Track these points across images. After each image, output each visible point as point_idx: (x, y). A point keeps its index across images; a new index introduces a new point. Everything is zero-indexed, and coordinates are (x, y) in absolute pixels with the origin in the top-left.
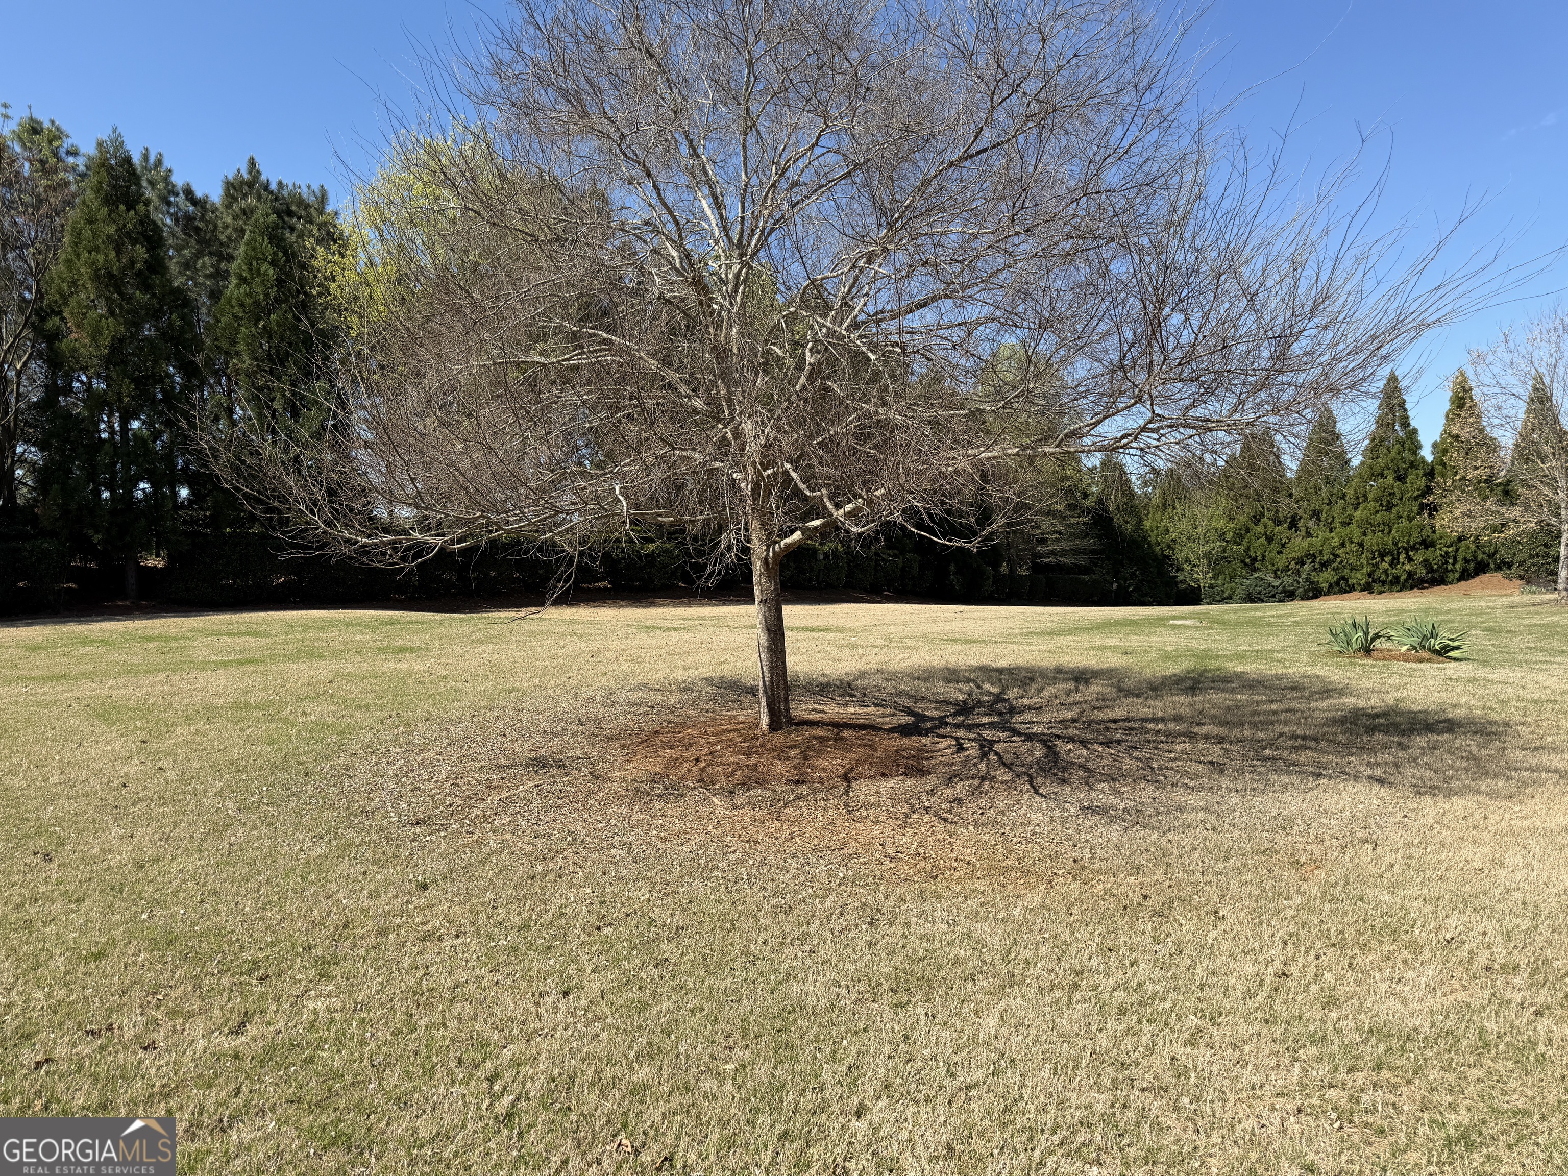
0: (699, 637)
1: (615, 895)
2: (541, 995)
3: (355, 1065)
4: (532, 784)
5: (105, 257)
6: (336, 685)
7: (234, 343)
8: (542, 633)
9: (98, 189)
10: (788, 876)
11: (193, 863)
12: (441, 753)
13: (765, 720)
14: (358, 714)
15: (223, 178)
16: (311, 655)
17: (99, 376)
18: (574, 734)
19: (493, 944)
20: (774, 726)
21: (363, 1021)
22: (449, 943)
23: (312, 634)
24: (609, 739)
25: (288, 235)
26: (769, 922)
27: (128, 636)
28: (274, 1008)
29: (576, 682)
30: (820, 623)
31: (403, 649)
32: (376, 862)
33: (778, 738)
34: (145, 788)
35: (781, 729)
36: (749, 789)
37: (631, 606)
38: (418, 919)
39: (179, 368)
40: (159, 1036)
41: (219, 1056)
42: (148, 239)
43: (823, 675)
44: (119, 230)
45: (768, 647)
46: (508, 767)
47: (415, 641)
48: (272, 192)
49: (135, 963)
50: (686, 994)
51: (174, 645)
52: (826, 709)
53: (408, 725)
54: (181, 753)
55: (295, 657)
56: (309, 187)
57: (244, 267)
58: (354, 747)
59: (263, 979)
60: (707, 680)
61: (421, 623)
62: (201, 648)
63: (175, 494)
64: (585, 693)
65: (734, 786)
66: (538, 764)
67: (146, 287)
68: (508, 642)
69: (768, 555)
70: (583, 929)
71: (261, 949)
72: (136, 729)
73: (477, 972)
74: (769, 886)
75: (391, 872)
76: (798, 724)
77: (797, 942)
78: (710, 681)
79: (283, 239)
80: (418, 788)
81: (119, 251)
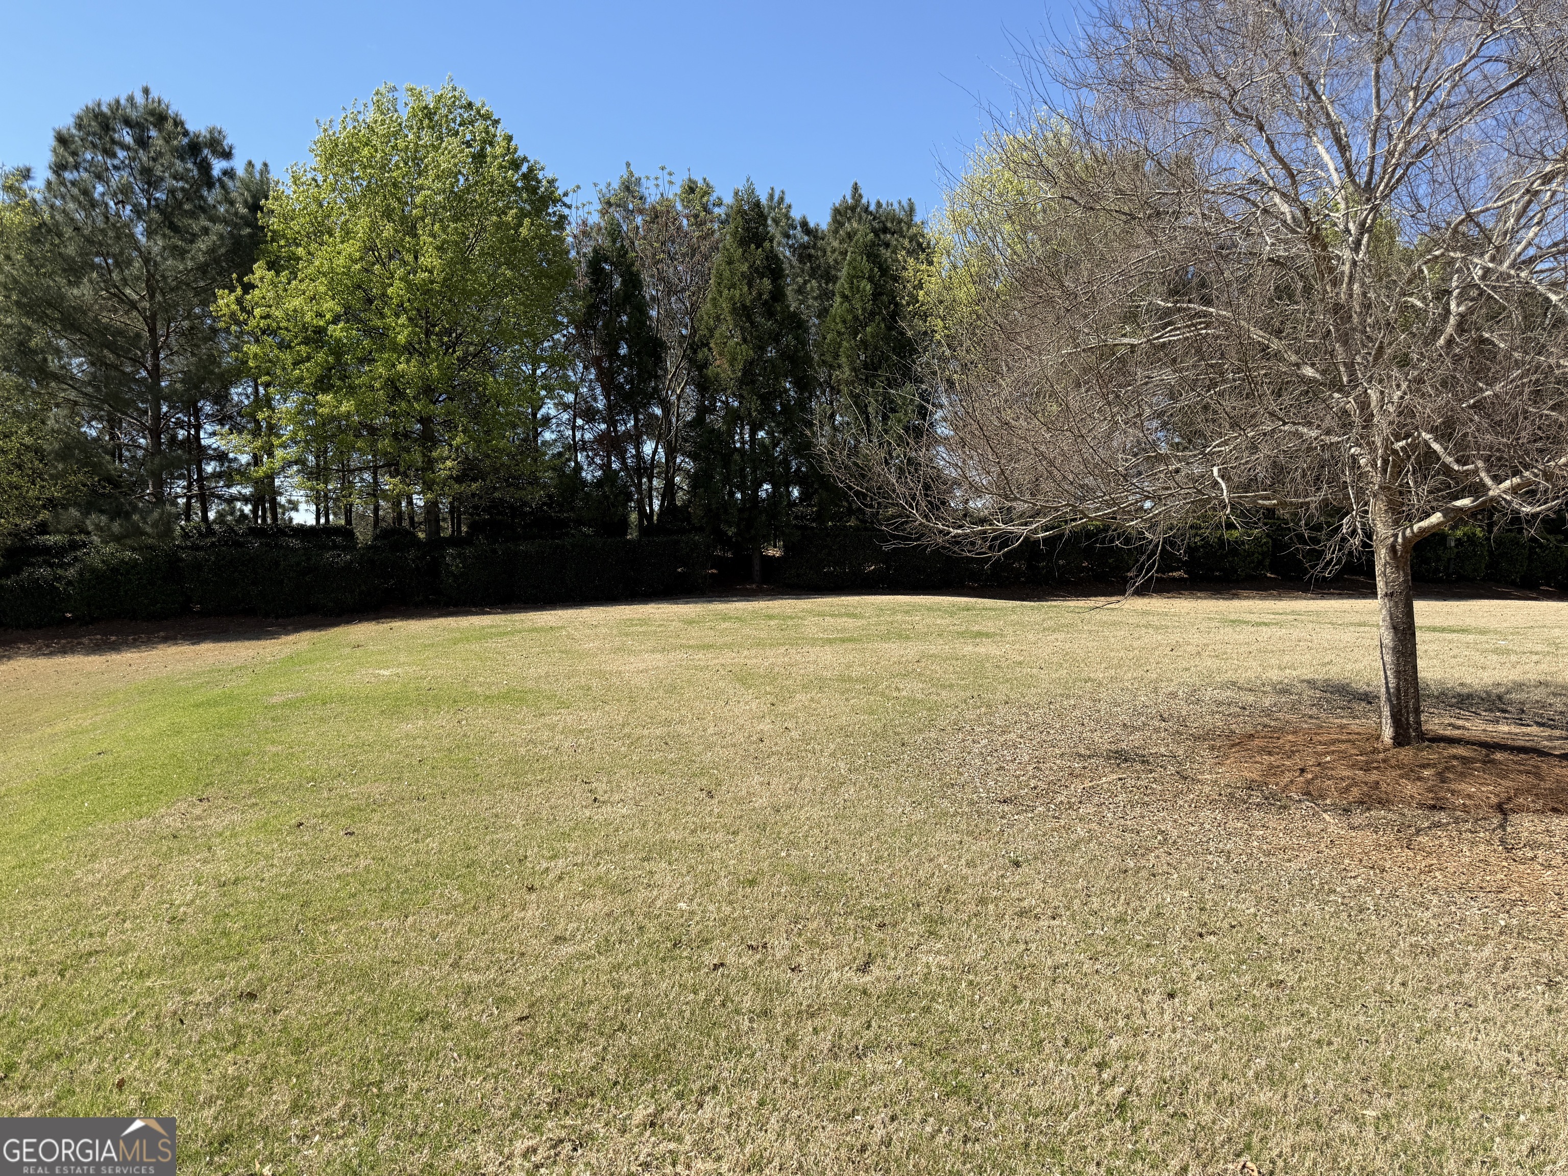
0: (1296, 634)
1: (1216, 904)
2: (1144, 993)
3: (968, 1024)
4: (1115, 777)
5: (741, 292)
6: (923, 664)
7: (836, 356)
8: (1114, 624)
9: (734, 234)
10: (1428, 914)
11: (816, 813)
12: (1022, 737)
13: (1388, 733)
14: (944, 693)
15: (831, 206)
16: (900, 636)
17: (735, 395)
18: (1157, 730)
19: (1090, 932)
20: (1400, 739)
21: (971, 983)
22: (1047, 923)
23: (899, 617)
24: (1196, 738)
25: (884, 251)
26: (1408, 961)
27: (755, 615)
28: (892, 954)
29: (1154, 676)
30: (1451, 622)
31: (979, 634)
32: (970, 833)
33: (1406, 754)
34: (776, 744)
35: (1408, 744)
36: (1368, 809)
37: (1210, 598)
38: (1015, 894)
39: (794, 383)
40: (803, 960)
41: (850, 989)
42: (772, 271)
43: (1462, 684)
44: (751, 267)
45: (1394, 649)
46: (1089, 757)
47: (990, 626)
48: (871, 213)
49: (779, 893)
50: (1309, 1022)
51: (790, 623)
52: (1467, 724)
53: (989, 706)
54: (802, 717)
55: (885, 637)
56: (900, 203)
57: (846, 286)
58: (941, 723)
59: (881, 926)
60: (1309, 682)
61: (995, 610)
62: (812, 627)
63: (789, 494)
64: (1166, 688)
65: (1350, 804)
66: (1120, 757)
67: (770, 314)
68: (1080, 631)
69: (1396, 541)
70: (1184, 933)
71: (877, 898)
72: (767, 693)
73: (1076, 956)
74: (1405, 921)
75: (984, 844)
76: (1430, 740)
77: (1446, 991)
78: (1311, 683)
79: (878, 256)
80: (1002, 768)
81: (750, 285)
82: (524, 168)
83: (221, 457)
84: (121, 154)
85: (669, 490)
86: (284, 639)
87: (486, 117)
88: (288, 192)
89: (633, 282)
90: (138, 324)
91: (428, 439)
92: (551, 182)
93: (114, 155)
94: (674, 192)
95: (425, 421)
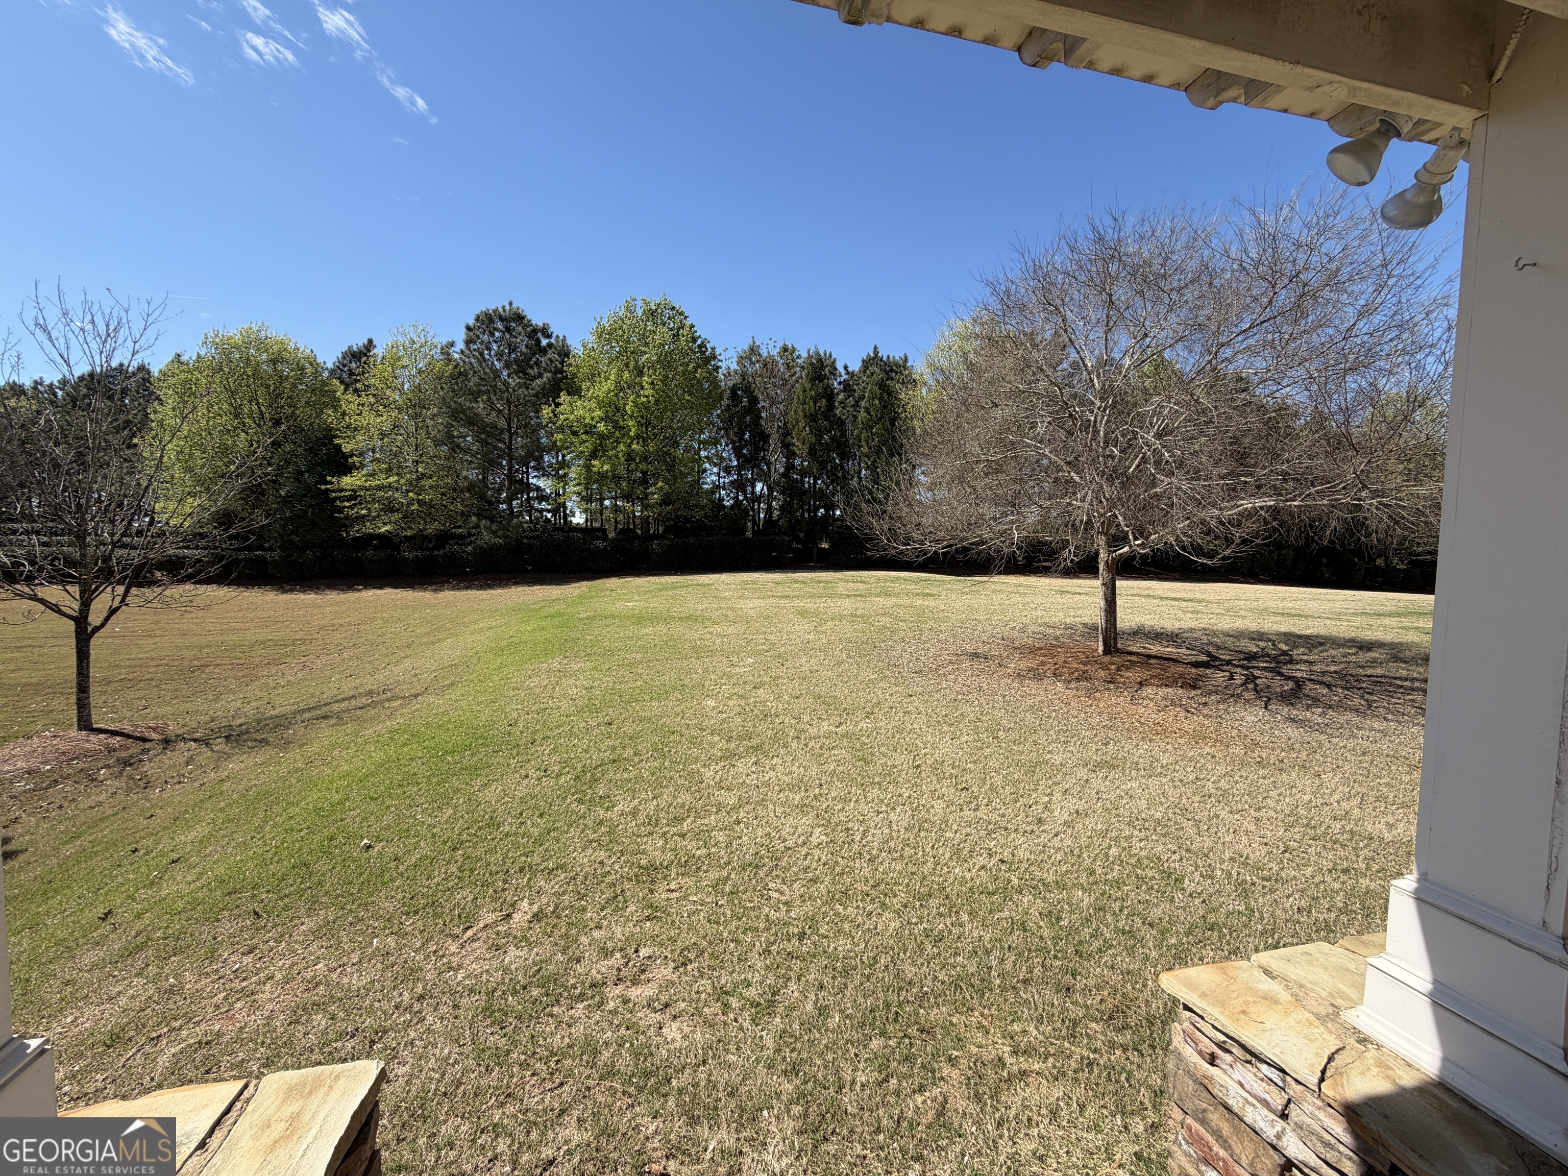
5: (810, 406)
6: (894, 609)
9: (808, 375)
12: (933, 645)
13: (1101, 649)
14: (901, 624)
15: (862, 358)
16: (886, 594)
17: (805, 460)
18: (998, 644)
20: (1106, 652)
24: (1015, 648)
25: (889, 383)
29: (1008, 619)
31: (928, 595)
33: (1107, 659)
35: (1109, 654)
36: (1079, 681)
39: (838, 455)
44: (816, 393)
45: (1105, 609)
46: (961, 655)
48: (884, 362)
53: (922, 631)
54: (829, 633)
55: (878, 595)
56: (900, 357)
58: (896, 638)
64: (1011, 625)
65: (1071, 679)
66: (976, 655)
67: (826, 418)
69: (1109, 557)
72: (814, 621)
75: (900, 688)
76: (1122, 653)
78: (1085, 625)
79: (886, 386)
81: (815, 403)
82: (699, 342)
83: (538, 489)
84: (497, 334)
85: (769, 509)
86: (573, 585)
87: (681, 314)
88: (580, 353)
89: (754, 400)
90: (502, 423)
91: (644, 482)
92: (713, 349)
93: (492, 334)
94: (775, 352)
95: (644, 473)
